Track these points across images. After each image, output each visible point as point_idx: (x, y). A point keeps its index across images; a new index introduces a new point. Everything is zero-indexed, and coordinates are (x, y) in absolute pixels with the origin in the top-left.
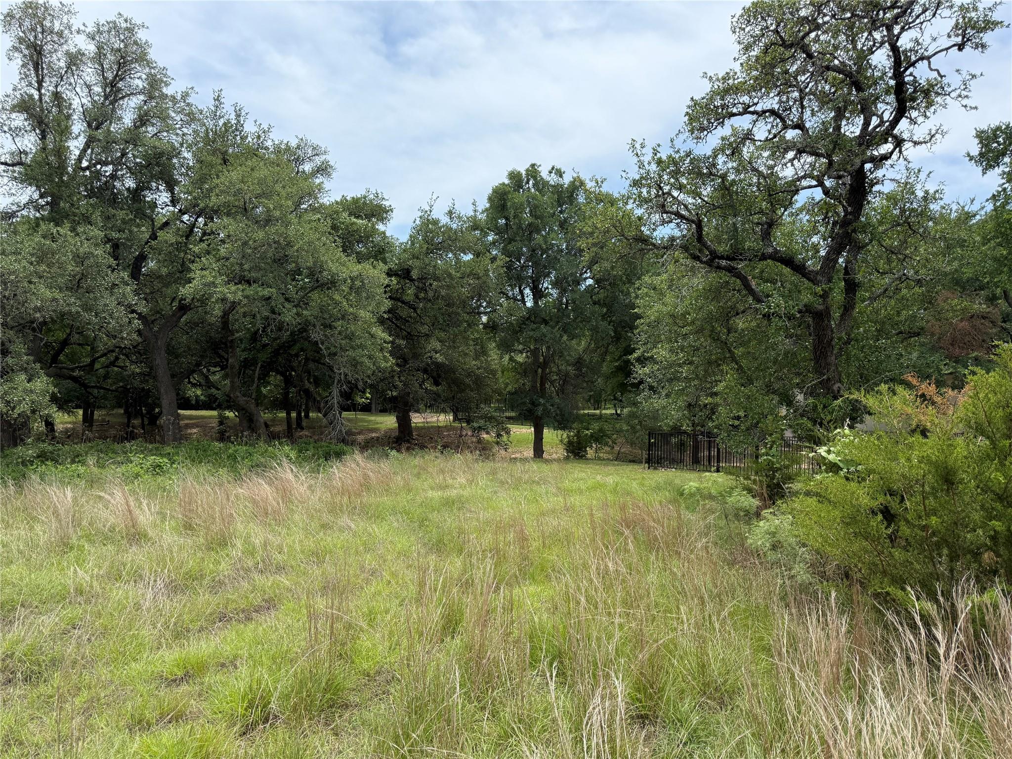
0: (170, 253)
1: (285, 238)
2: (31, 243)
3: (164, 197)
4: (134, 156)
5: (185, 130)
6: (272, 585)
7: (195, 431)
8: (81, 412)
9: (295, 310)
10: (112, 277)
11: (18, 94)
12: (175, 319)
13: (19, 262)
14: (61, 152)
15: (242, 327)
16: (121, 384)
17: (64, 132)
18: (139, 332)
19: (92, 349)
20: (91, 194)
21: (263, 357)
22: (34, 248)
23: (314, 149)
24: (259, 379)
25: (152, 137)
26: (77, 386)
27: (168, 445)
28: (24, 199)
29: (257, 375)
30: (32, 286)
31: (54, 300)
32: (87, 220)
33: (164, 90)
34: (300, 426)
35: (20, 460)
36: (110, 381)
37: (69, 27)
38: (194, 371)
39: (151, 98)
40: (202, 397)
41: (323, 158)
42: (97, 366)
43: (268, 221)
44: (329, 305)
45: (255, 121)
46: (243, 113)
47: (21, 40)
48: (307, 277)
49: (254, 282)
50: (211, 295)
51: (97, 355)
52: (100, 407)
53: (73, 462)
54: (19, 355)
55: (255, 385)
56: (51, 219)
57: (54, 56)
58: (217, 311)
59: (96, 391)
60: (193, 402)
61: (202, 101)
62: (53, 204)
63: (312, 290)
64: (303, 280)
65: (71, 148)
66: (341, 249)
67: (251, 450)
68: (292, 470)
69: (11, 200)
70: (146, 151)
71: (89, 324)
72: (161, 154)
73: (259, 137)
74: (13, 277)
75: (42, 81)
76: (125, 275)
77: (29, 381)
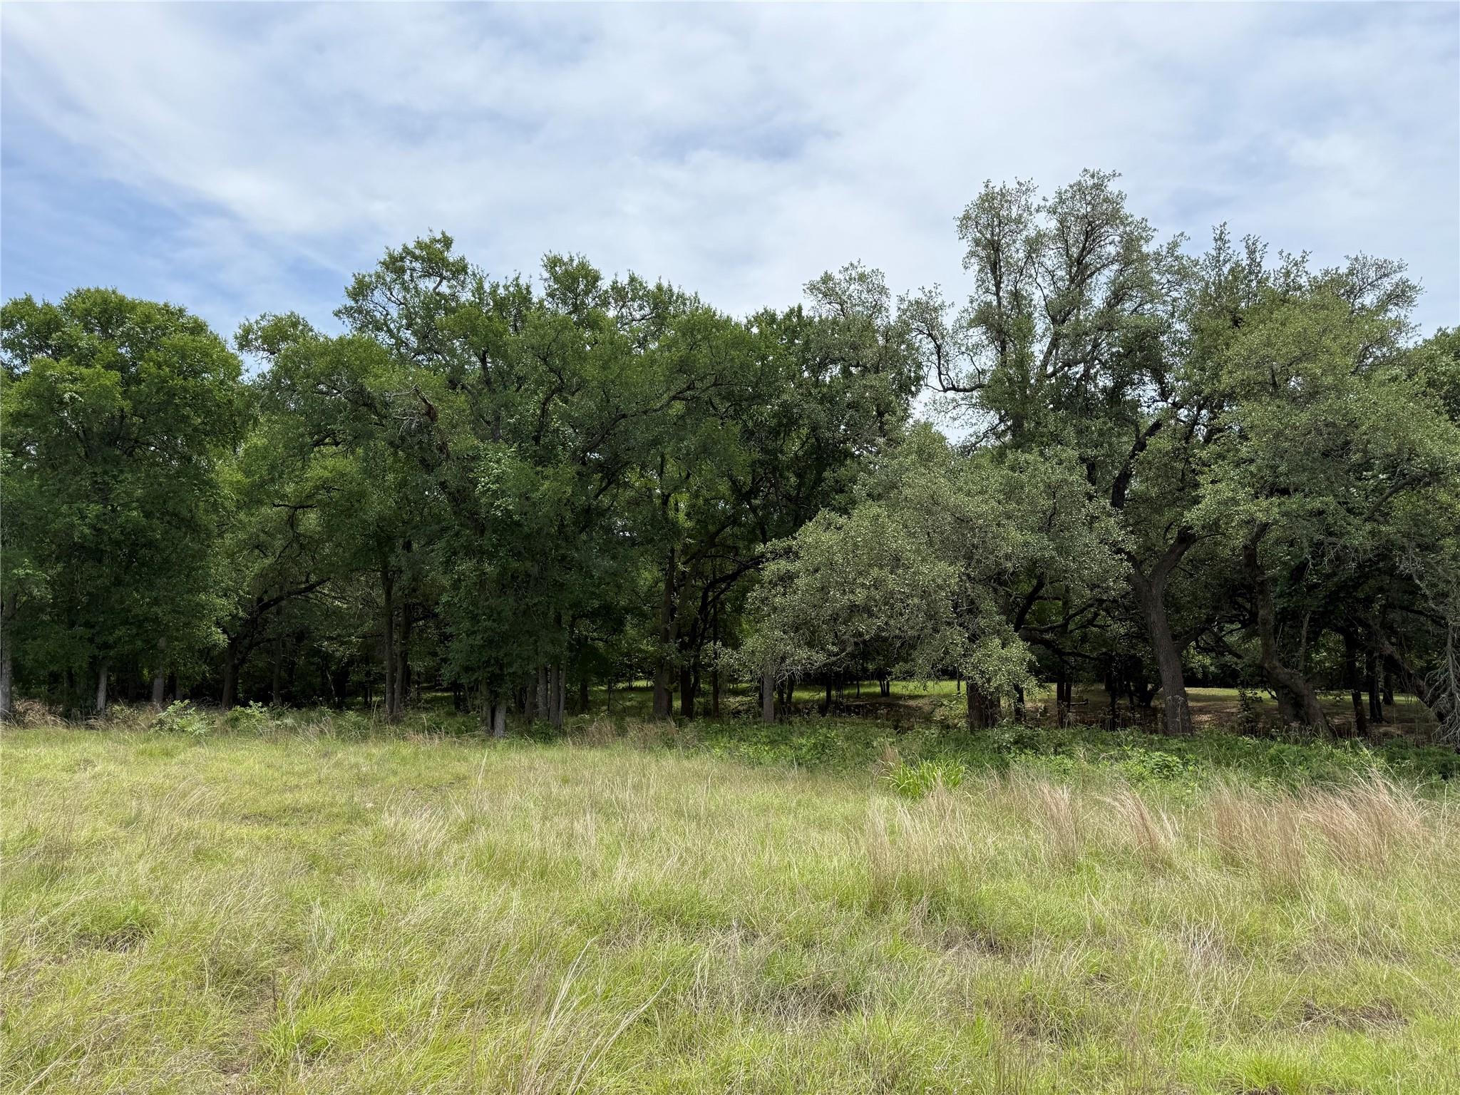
0: (1165, 465)
1: (1344, 415)
2: (997, 477)
3: (1150, 390)
4: (1109, 347)
5: (1174, 294)
6: (1389, 979)
7: (1205, 718)
8: (1054, 687)
9: (1368, 527)
10: (1091, 507)
11: (975, 304)
12: (1174, 557)
13: (986, 502)
14: (1022, 362)
15: (1277, 561)
16: (1104, 650)
17: (1026, 334)
18: (1128, 579)
19: (1065, 604)
20: (1058, 405)
21: (1314, 603)
22: (1001, 484)
23: (1380, 267)
24: (1308, 640)
25: (1132, 314)
26: (1050, 652)
27: (1176, 737)
28: (983, 427)
29: (1304, 632)
30: (1002, 530)
31: (1026, 544)
32: (1057, 439)
33: (1145, 249)
34: (1378, 718)
35: (996, 745)
36: (1087, 646)
37: (1028, 208)
38: (1203, 631)
39: (1127, 264)
40: (1212, 669)
41: (1396, 278)
42: (1071, 626)
43: (1313, 393)
44: (1428, 512)
45: (1281, 253)
46: (1259, 246)
47: (977, 242)
48: (1384, 471)
49: (1296, 490)
50: (1230, 517)
51: (1071, 612)
52: (1077, 682)
53: (1056, 753)
54: (989, 614)
55: (1302, 650)
56: (1017, 446)
57: (1013, 248)
58: (1240, 539)
59: (1072, 659)
60: (1200, 676)
61: (1197, 249)
62: (1016, 429)
63: (1397, 491)
64: (1374, 477)
65: (1036, 354)
66: (1447, 417)
67: (1306, 752)
68: (1389, 789)
69: (971, 431)
70: (1125, 335)
71: (1066, 571)
72: (1145, 335)
73: (1288, 274)
74: (981, 521)
75: (1000, 282)
76: (1107, 503)
77: (1003, 646)
